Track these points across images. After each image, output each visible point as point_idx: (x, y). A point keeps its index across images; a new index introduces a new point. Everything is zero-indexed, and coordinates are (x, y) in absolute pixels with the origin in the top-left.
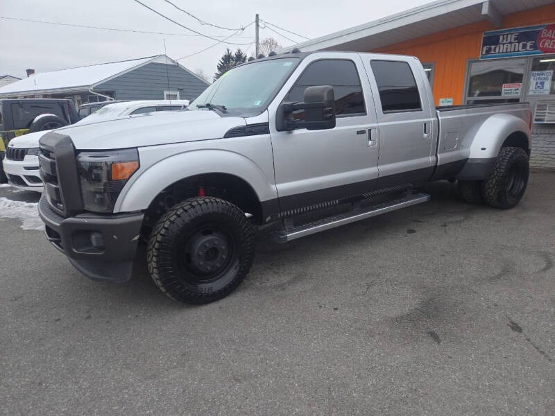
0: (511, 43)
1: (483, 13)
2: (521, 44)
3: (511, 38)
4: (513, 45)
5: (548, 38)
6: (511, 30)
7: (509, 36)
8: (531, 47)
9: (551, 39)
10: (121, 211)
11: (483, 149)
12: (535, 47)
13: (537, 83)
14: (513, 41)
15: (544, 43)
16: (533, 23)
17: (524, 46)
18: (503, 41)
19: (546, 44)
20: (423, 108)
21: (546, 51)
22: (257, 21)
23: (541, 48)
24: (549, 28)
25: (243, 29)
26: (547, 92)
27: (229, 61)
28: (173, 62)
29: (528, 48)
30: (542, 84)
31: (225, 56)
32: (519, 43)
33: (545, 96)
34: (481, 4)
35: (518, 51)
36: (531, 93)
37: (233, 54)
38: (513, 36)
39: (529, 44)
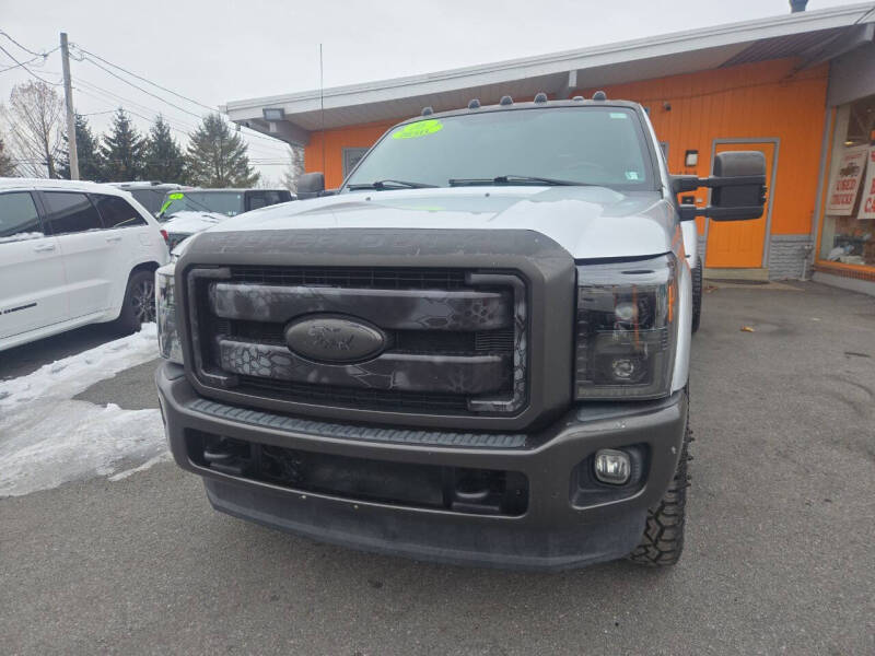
22: (64, 47)
25: (45, 56)
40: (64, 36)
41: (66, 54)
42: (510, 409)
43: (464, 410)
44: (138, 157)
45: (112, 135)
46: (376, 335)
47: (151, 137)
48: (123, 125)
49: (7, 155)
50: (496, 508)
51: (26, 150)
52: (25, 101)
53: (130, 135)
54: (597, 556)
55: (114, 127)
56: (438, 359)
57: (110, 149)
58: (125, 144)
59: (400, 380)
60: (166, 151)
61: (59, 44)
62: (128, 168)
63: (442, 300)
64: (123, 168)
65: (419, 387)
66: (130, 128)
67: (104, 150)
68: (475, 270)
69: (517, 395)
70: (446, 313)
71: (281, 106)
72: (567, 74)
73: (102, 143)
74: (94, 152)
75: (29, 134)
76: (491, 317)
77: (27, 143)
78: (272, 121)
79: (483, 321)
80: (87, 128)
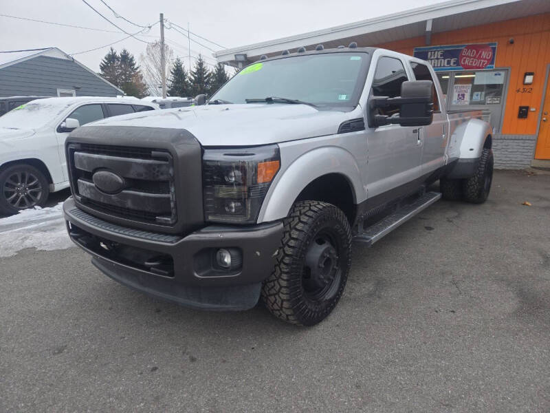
0: (437, 59)
1: (427, 30)
2: (446, 60)
3: (438, 54)
4: (440, 60)
5: (468, 56)
6: (438, 48)
7: (436, 53)
8: (454, 63)
9: (470, 57)
10: (264, 221)
11: (471, 150)
12: (457, 63)
13: (459, 95)
14: (439, 57)
15: (464, 61)
16: (456, 43)
17: (449, 63)
18: (431, 56)
19: (467, 61)
20: (441, 110)
21: (466, 67)
22: (162, 21)
23: (462, 65)
24: (468, 47)
25: (150, 27)
26: (467, 103)
27: (114, 62)
28: (68, 56)
29: (452, 64)
30: (463, 95)
31: (109, 55)
32: (444, 59)
33: (466, 106)
34: (426, 21)
35: (444, 66)
36: (454, 103)
37: (118, 54)
38: (440, 53)
39: (453, 61)
40: (162, 15)
41: (162, 26)
42: (171, 223)
43: (154, 221)
44: (207, 83)
45: (195, 70)
46: (120, 180)
47: (214, 71)
48: (201, 64)
49: (144, 82)
50: (167, 273)
51: (152, 79)
52: (153, 52)
53: (204, 70)
54: (229, 307)
55: (196, 66)
56: (142, 194)
57: (193, 78)
58: (201, 74)
59: (129, 204)
60: (222, 79)
61: (159, 20)
62: (202, 89)
63: (141, 164)
64: (199, 89)
65: (136, 208)
66: (204, 65)
67: (190, 80)
68: (155, 149)
69: (173, 215)
70: (142, 170)
71: (244, 53)
72: (425, 22)
73: (189, 75)
74: (186, 80)
75: (154, 71)
76: (162, 174)
77: (153, 75)
78: (240, 62)
79: (158, 176)
80: (183, 66)
